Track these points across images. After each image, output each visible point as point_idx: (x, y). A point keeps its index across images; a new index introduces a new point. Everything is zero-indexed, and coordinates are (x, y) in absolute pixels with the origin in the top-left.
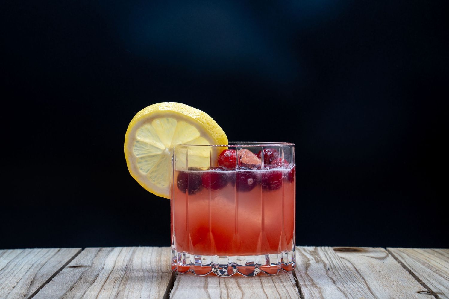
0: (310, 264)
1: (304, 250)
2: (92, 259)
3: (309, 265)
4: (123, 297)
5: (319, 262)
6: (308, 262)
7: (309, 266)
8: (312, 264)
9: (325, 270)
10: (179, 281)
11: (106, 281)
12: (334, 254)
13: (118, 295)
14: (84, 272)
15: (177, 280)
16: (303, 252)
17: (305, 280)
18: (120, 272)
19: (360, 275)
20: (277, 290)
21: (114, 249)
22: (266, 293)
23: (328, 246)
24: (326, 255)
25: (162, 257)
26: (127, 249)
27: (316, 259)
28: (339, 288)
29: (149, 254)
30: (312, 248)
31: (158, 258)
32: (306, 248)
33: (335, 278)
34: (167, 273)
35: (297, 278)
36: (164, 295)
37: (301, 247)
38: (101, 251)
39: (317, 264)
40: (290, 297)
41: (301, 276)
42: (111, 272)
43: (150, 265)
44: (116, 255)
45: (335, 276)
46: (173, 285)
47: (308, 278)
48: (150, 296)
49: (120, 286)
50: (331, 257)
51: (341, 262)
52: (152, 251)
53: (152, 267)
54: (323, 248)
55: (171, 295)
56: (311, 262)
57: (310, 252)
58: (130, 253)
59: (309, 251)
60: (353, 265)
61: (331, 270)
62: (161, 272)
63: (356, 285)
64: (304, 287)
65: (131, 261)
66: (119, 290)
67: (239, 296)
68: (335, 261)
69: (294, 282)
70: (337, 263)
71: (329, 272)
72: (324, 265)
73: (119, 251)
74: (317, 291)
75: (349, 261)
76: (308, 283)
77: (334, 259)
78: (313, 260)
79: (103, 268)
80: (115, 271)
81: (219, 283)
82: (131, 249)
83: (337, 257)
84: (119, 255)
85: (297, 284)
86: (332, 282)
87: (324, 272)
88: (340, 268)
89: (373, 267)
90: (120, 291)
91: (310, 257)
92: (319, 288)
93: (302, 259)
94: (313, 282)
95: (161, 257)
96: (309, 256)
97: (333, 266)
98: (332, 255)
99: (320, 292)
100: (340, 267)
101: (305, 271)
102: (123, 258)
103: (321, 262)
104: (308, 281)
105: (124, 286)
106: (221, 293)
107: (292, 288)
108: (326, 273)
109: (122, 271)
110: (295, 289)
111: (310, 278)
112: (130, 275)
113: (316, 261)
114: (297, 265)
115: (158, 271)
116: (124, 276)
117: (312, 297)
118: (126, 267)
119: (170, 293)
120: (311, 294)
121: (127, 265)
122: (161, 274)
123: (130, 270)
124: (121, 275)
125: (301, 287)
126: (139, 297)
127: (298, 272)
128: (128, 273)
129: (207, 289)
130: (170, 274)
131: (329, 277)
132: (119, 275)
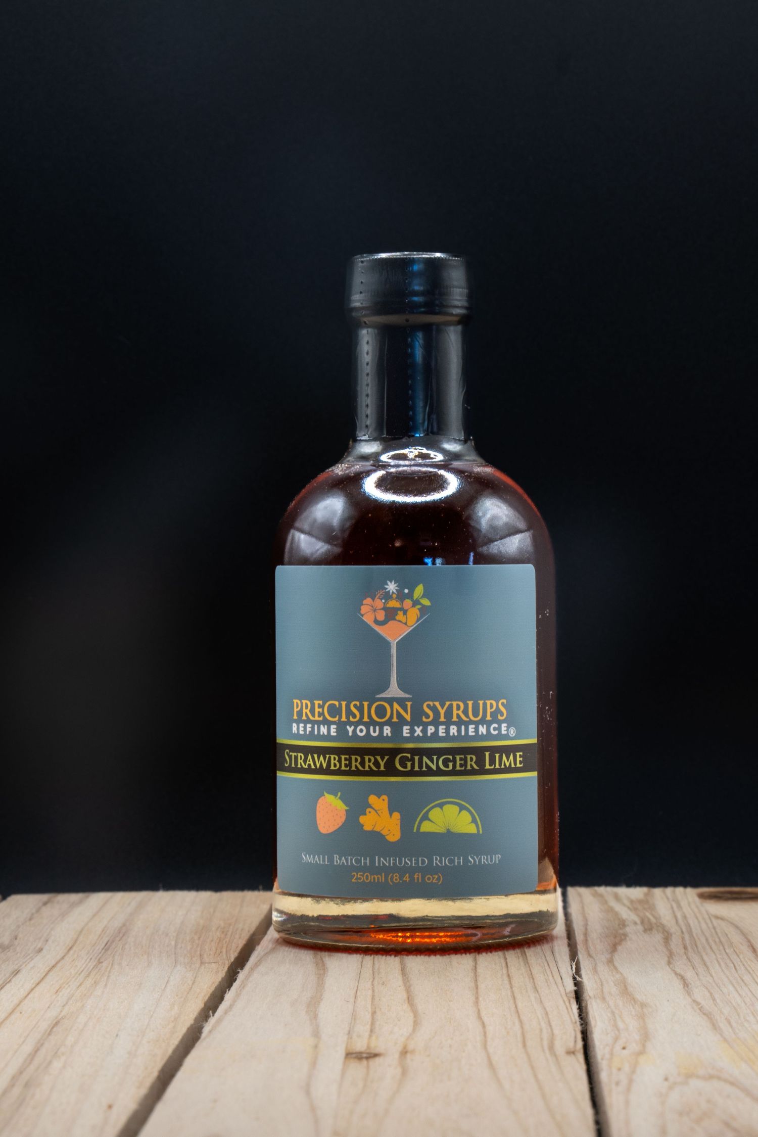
0: (625, 935)
1: (617, 897)
2: (18, 927)
3: (623, 937)
4: (67, 1035)
5: (651, 929)
6: (621, 932)
7: (621, 940)
8: (633, 936)
9: (665, 950)
10: (243, 986)
11: (32, 990)
12: (697, 907)
13: (55, 1029)
15: (236, 985)
16: (613, 903)
17: (604, 981)
18: (83, 961)
20: (518, 1012)
21: (87, 897)
22: (485, 1018)
23: (685, 884)
24: (674, 911)
26: (123, 897)
27: (646, 920)
28: (698, 1004)
30: (637, 892)
31: (202, 921)
32: (623, 891)
33: (689, 975)
34: (214, 965)
35: (580, 976)
36: (188, 1029)
37: (609, 889)
38: (49, 905)
39: (645, 936)
40: (552, 1031)
41: (594, 970)
42: (57, 963)
43: (173, 943)
44: (90, 913)
45: (691, 968)
46: (223, 999)
47: (613, 975)
49: (71, 1001)
50: (688, 916)
51: (714, 928)
52: (193, 903)
54: (669, 890)
55: (207, 1029)
56: (630, 929)
57: (632, 902)
58: (130, 909)
59: (628, 898)
60: (747, 938)
62: (199, 962)
63: (749, 994)
64: (598, 1001)
66: (63, 1014)
67: (405, 1029)
69: (571, 987)
70: (702, 932)
71: (675, 958)
72: (664, 939)
73: (101, 903)
74: (633, 1013)
75: (737, 927)
76: (611, 989)
77: (695, 920)
78: (635, 923)
79: (40, 950)
80: (71, 960)
81: (354, 992)
82: (135, 897)
83: (706, 916)
84: (95, 914)
86: (682, 986)
88: (708, 947)
90: (62, 1018)
91: (629, 915)
92: (641, 1003)
93: (605, 922)
94: (626, 987)
96: (626, 915)
97: (690, 940)
98: (692, 910)
99: (642, 1017)
100: (708, 944)
101: (608, 956)
102: (106, 921)
103: (658, 931)
104: (614, 982)
105: (81, 1002)
106: (355, 1019)
107: (562, 1002)
108: (666, 959)
109: (90, 958)
110: (569, 1008)
111: (618, 976)
112: (108, 970)
113: (644, 928)
114: (589, 939)
115: (191, 959)
116: (91, 972)
117: (617, 1032)
118: (103, 949)
119: (207, 1021)
120: (615, 1020)
121: (108, 941)
122: (197, 966)
123: (113, 957)
124: (82, 972)
125: (589, 1003)
126: (115, 1035)
127: (587, 957)
128: (104, 964)
129: (316, 1011)
130: (224, 967)
131: (674, 970)
132: (76, 971)
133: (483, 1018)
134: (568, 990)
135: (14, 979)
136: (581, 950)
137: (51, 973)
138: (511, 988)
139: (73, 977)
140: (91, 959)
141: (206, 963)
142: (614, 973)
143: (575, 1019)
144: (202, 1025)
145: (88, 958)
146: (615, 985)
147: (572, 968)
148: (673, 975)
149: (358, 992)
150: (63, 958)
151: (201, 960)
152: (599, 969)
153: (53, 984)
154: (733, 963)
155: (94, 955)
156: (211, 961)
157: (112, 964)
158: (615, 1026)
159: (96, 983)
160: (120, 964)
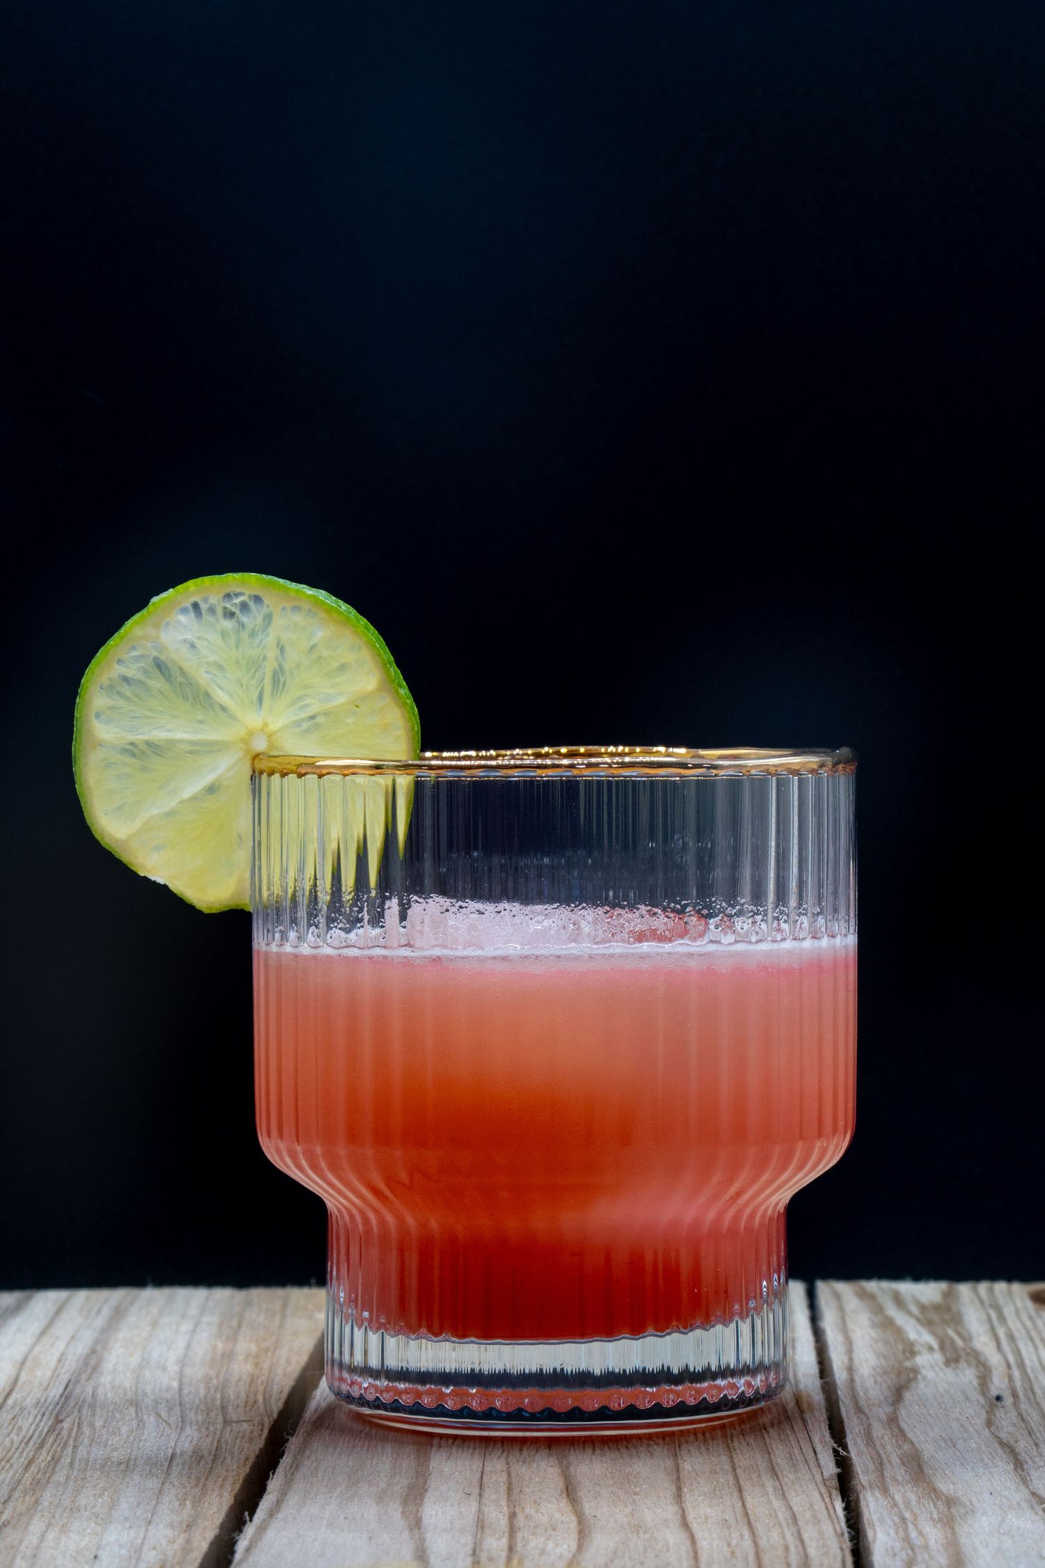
0: (915, 1371)
1: (898, 1300)
3: (912, 1375)
4: (14, 1557)
5: (957, 1360)
6: (908, 1364)
7: (909, 1381)
8: (928, 1373)
9: (982, 1400)
10: (295, 1467)
12: (1031, 1319)
15: (285, 1462)
16: (892, 1311)
17: (885, 1460)
18: (31, 1419)
20: (747, 1514)
21: (28, 1299)
22: (695, 1527)
23: (1009, 1278)
24: (993, 1329)
25: (240, 1337)
26: (88, 1299)
27: (948, 1343)
28: (1040, 1499)
29: (186, 1327)
30: (929, 1291)
31: (220, 1345)
32: (907, 1288)
33: (1023, 1445)
34: (245, 1425)
35: (845, 1447)
36: (211, 1544)
37: (885, 1284)
39: (949, 1371)
40: (805, 1550)
41: (869, 1437)
43: (175, 1384)
44: (34, 1328)
45: (1025, 1431)
46: (267, 1491)
47: (899, 1447)
48: (145, 1548)
49: (16, 1495)
50: (1016, 1334)
52: (203, 1310)
53: (186, 1391)
54: (983, 1287)
55: (242, 1545)
56: (922, 1360)
57: (923, 1308)
58: (99, 1322)
59: (917, 1302)
61: (1008, 1401)
62: (220, 1419)
64: (877, 1494)
65: (93, 1362)
67: (565, 1547)
68: (1035, 1359)
69: (831, 1469)
71: (1000, 1413)
72: (979, 1377)
73: (53, 1310)
74: (935, 1516)
76: (895, 1471)
77: (1030, 1344)
78: (931, 1349)
80: (10, 1416)
81: (478, 1476)
82: (107, 1300)
84: (43, 1333)
85: (845, 1484)
86: (1012, 1466)
87: (975, 1412)
91: (919, 1334)
92: (947, 1498)
93: (881, 1347)
94: (920, 1467)
95: (235, 1341)
96: (915, 1332)
97: (1022, 1380)
98: (1024, 1325)
99: (948, 1522)
101: (889, 1410)
102: (61, 1345)
103: (967, 1362)
104: (900, 1459)
105: (33, 1494)
106: (482, 1527)
107: (817, 1495)
108: (984, 1416)
109: (42, 1412)
110: (830, 1507)
111: (906, 1447)
112: (73, 1434)
113: (946, 1357)
114: (857, 1378)
115: (208, 1414)
116: (44, 1439)
117: (909, 1551)
118: (61, 1396)
119: (241, 1531)
120: (906, 1530)
121: (70, 1381)
122: (219, 1427)
123: (80, 1411)
124: (30, 1438)
125: (861, 1497)
126: (92, 1556)
127: (856, 1413)
128: (66, 1425)
129: (418, 1511)
130: (262, 1430)
131: (997, 1437)
132: (21, 1437)
133: (690, 1525)
134: (826, 1475)
136: (844, 1399)
138: (734, 1469)
139: (17, 1449)
140: (43, 1414)
141: (232, 1422)
142: (900, 1442)
143: (841, 1527)
144: (234, 1538)
145: (39, 1412)
146: (903, 1464)
147: (831, 1432)
148: (997, 1447)
149: (485, 1476)
151: (223, 1417)
152: (874, 1434)
155: (47, 1408)
156: (242, 1419)
157: (79, 1425)
158: (907, 1540)
159: (55, 1459)
160: (92, 1425)
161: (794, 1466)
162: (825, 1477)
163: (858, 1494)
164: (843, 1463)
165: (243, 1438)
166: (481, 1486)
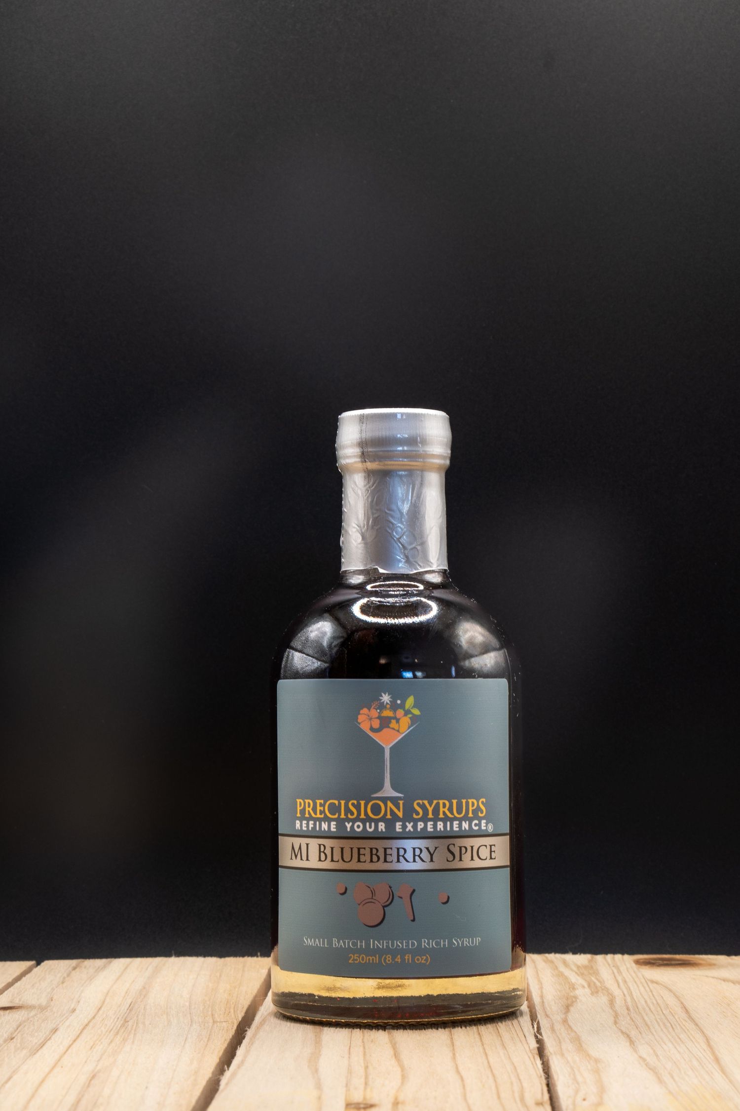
0: (576, 997)
1: (565, 963)
2: (53, 989)
3: (574, 1000)
5: (597, 992)
6: (572, 994)
7: (573, 1002)
8: (582, 998)
9: (611, 1012)
10: (251, 1043)
11: (70, 1046)
12: (635, 972)
13: (93, 1081)
14: (24, 1022)
15: (245, 1042)
16: (562, 969)
17: (562, 1040)
18: (112, 1021)
19: (696, 1025)
20: (490, 1066)
22: (463, 1073)
24: (615, 977)
25: (221, 981)
26: (141, 963)
27: (592, 985)
28: (643, 1059)
29: (193, 976)
30: (583, 959)
31: (211, 985)
32: (570, 958)
33: (633, 1033)
34: (224, 1024)
35: (541, 1034)
36: (207, 1082)
38: (78, 970)
39: (593, 998)
41: (553, 1029)
42: (89, 1022)
43: (187, 1004)
44: (113, 977)
45: (635, 1027)
46: (235, 1055)
50: (628, 980)
51: (651, 991)
52: (202, 968)
53: (193, 1007)
55: (223, 1082)
56: (579, 992)
57: (579, 967)
58: (147, 973)
59: (575, 964)
60: (681, 1001)
61: (625, 1011)
62: (211, 1021)
63: (686, 1051)
64: (558, 1057)
65: (144, 993)
66: (98, 1068)
67: (395, 1082)
69: (534, 1045)
70: (641, 994)
71: (621, 1018)
72: (609, 1001)
73: (123, 968)
74: (589, 1068)
75: (671, 991)
76: (568, 1046)
78: (584, 987)
79: (74, 1010)
80: (102, 1020)
81: (348, 1048)
82: (152, 963)
83: (643, 981)
84: (118, 979)
85: (541, 1051)
86: (628, 1044)
87: (607, 1017)
88: (647, 1008)
89: (729, 1005)
90: (98, 1072)
91: (577, 980)
92: (595, 1059)
93: (558, 987)
94: (580, 1043)
95: (218, 983)
96: (574, 978)
97: (632, 1002)
98: (632, 976)
99: (596, 1071)
100: (648, 1005)
101: (563, 1016)
102: (128, 985)
103: (603, 994)
104: (570, 1040)
106: (351, 1073)
107: (527, 1057)
108: (613, 1019)
110: (534, 1063)
111: (573, 1034)
112: (134, 1028)
113: (591, 991)
114: (545, 1001)
115: (204, 1018)
116: (119, 1030)
117: (576, 1085)
118: (128, 1009)
119: (223, 1074)
120: (574, 1075)
121: (132, 1002)
122: (211, 1024)
123: (137, 1017)
124: (112, 1030)
125: (550, 1058)
127: (546, 1018)
128: (130, 1023)
129: (316, 1065)
130: (233, 1026)
131: (620, 1029)
132: (106, 1029)
133: (460, 1072)
134: (532, 1047)
135: (53, 1036)
137: (85, 1031)
138: (483, 1045)
139: (104, 1035)
140: (118, 1018)
141: (218, 1022)
142: (569, 1032)
144: (219, 1078)
145: (116, 1017)
146: (571, 1042)
147: (533, 1027)
148: (620, 1034)
149: (351, 1048)
150: (94, 1017)
151: (213, 1020)
152: (556, 1028)
153: (87, 1041)
154: (670, 1023)
155: (121, 1016)
156: (223, 1021)
157: (137, 1023)
158: (575, 1079)
159: (125, 1040)
160: (144, 1023)
161: (514, 1043)
162: (531, 1049)
163: (548, 1057)
164: (540, 1042)
165: (223, 1030)
166: (349, 1053)
